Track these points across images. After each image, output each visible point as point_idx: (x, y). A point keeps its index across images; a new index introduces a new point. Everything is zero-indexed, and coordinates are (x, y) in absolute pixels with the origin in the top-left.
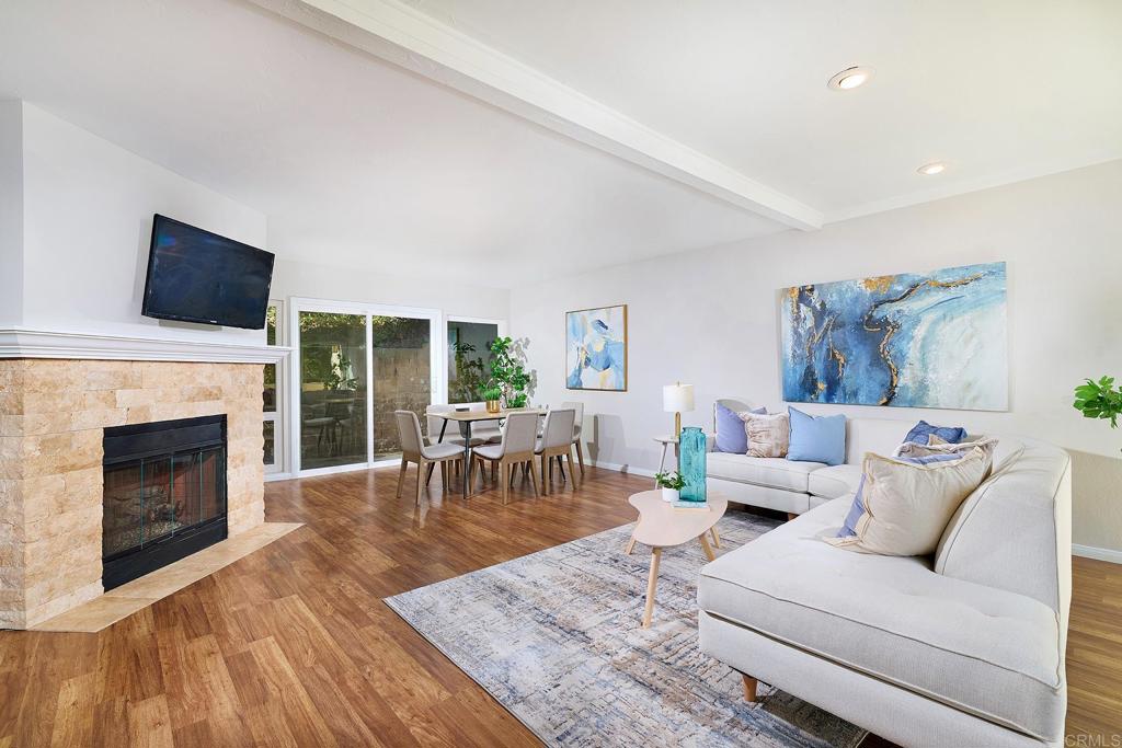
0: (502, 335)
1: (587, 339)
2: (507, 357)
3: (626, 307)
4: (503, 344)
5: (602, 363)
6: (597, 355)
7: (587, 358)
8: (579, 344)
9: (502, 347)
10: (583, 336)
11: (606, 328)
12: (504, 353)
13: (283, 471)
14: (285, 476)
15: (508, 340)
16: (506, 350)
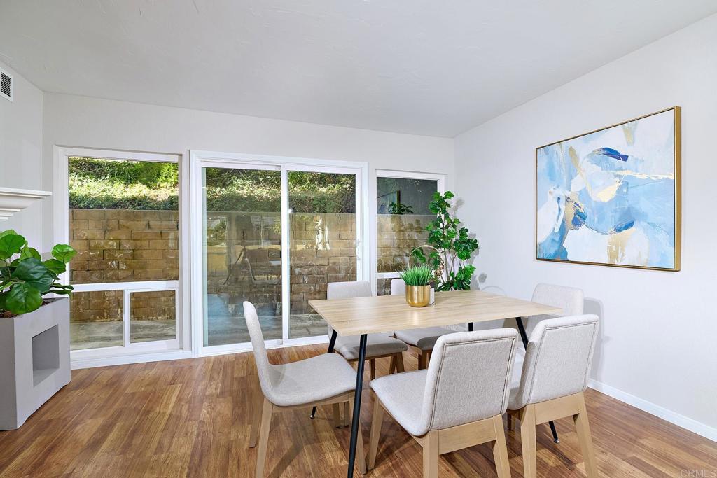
0: (441, 191)
1: (577, 184)
2: (447, 216)
3: (678, 111)
4: (442, 200)
5: (611, 219)
6: (601, 207)
7: (578, 213)
8: (561, 192)
9: (442, 204)
10: (571, 178)
11: (625, 158)
12: (444, 211)
13: (182, 348)
14: (184, 355)
15: (449, 195)
16: (447, 209)
